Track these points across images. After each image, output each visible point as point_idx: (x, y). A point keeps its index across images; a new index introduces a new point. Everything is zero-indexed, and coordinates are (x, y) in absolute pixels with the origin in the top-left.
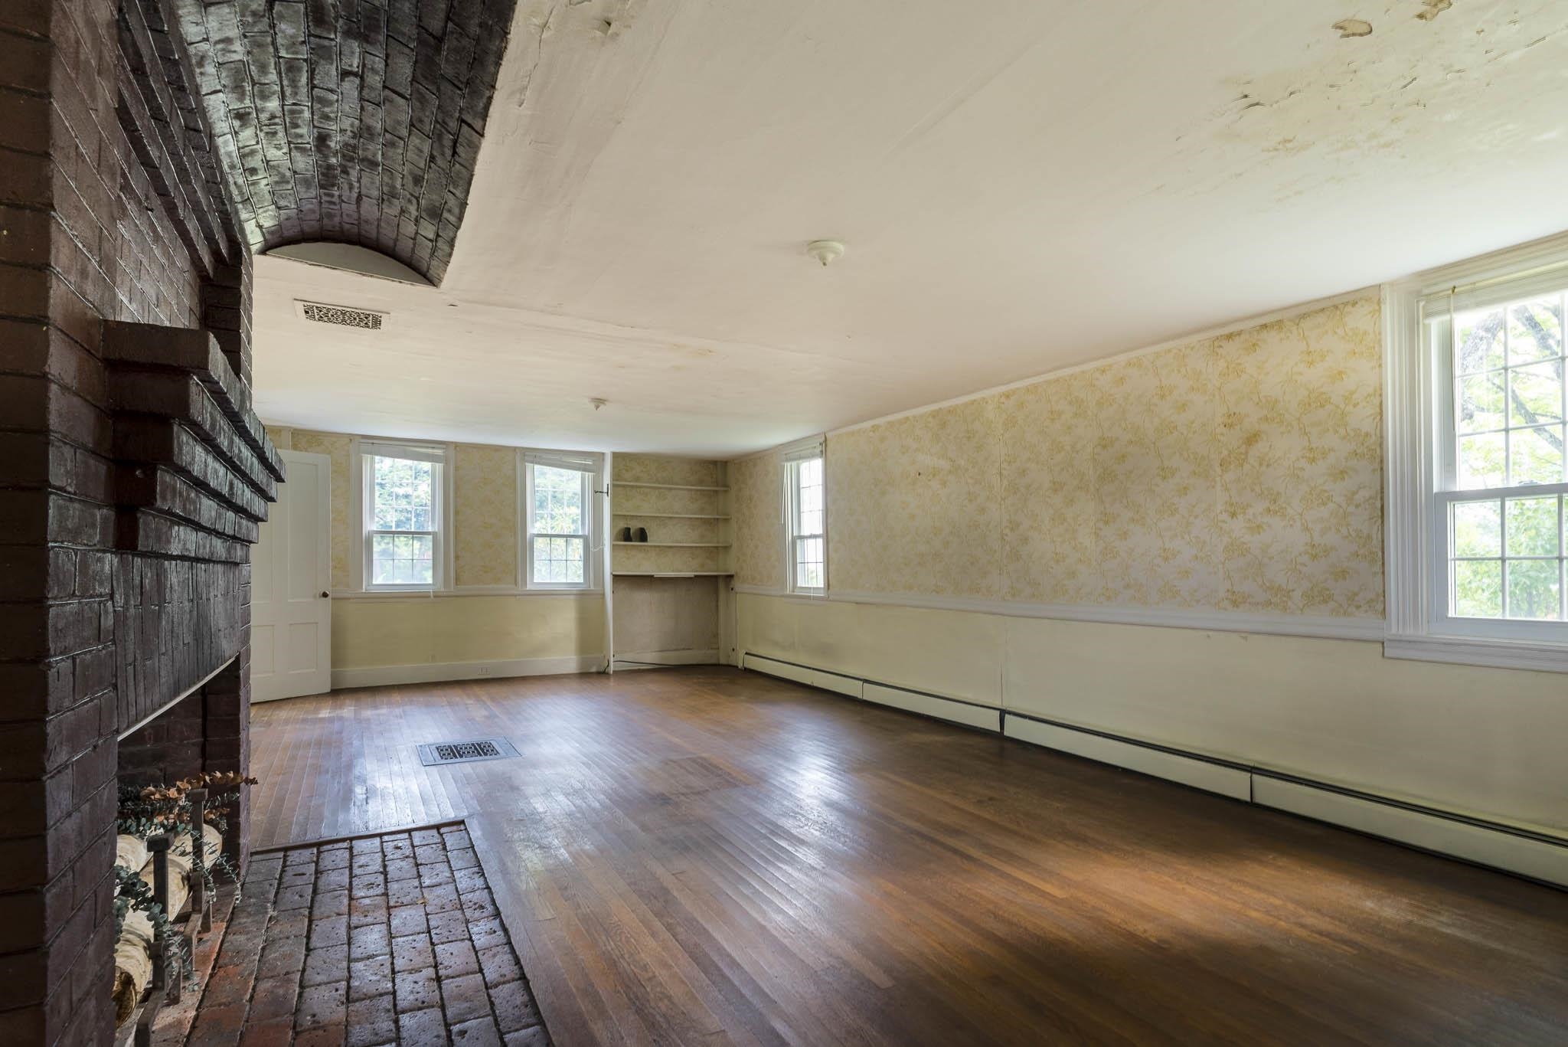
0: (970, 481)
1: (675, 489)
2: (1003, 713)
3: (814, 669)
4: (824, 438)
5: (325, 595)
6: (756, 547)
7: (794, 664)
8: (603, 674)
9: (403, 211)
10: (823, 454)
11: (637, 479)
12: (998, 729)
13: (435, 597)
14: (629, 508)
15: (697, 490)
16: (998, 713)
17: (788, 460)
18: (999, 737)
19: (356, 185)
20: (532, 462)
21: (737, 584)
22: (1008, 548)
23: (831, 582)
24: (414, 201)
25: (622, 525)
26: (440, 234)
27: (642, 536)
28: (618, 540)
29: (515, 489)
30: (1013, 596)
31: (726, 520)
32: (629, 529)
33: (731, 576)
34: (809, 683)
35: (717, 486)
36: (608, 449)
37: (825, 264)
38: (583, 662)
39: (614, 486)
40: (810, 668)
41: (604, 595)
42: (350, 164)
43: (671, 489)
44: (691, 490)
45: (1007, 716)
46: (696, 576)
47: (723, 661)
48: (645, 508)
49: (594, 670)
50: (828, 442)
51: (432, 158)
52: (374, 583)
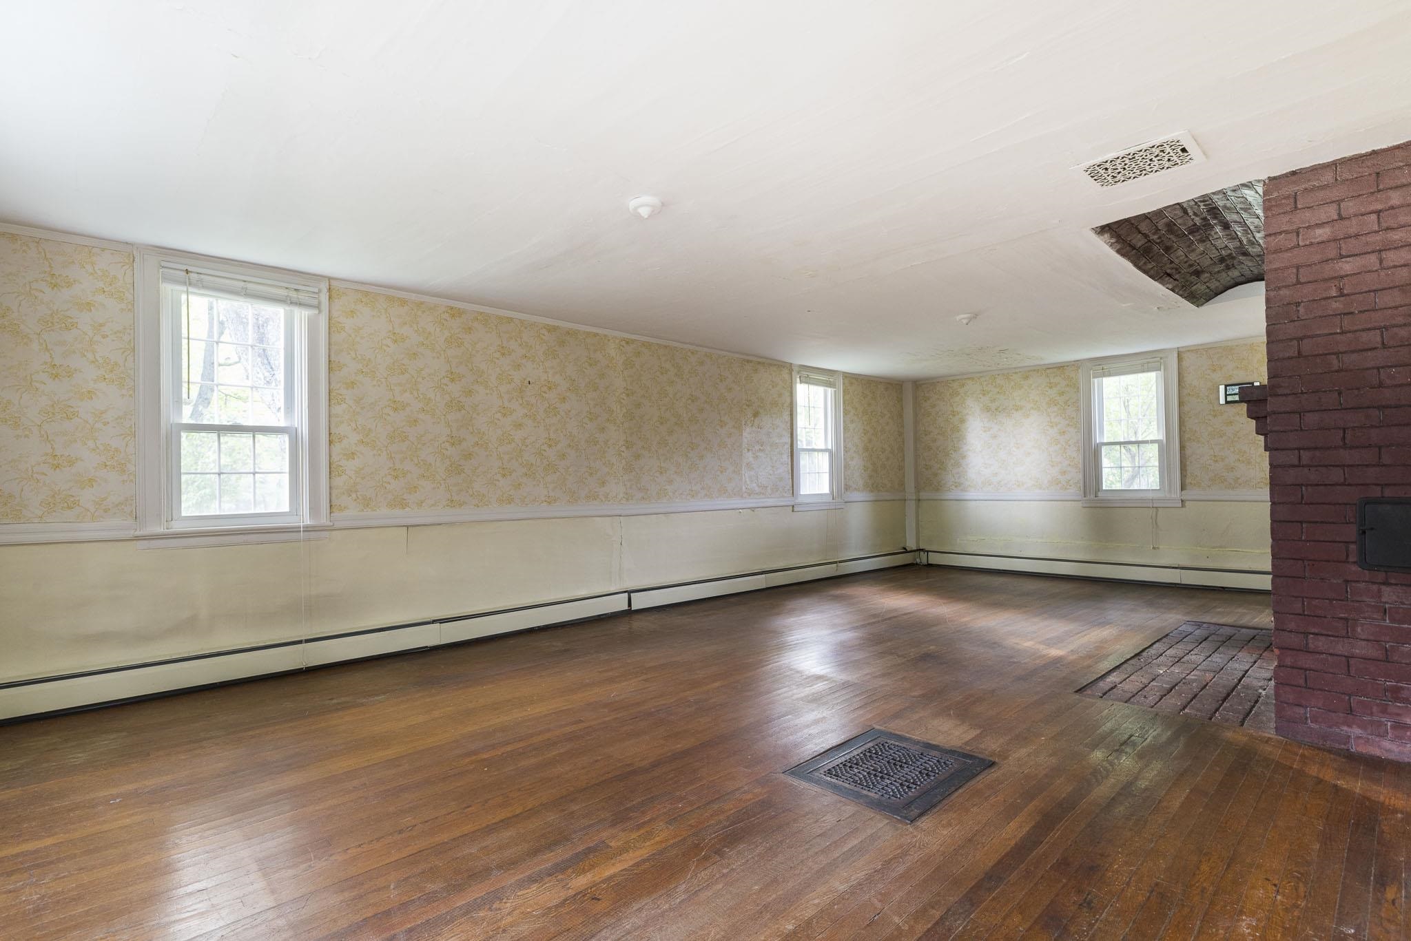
2: (630, 593)
3: (308, 641)
9: (1157, 230)
12: (626, 608)
16: (626, 594)
19: (1193, 217)
24: (1158, 241)
26: (1134, 251)
30: (627, 500)
40: (300, 642)
42: (1204, 223)
45: (633, 595)
50: (336, 295)
51: (1172, 262)
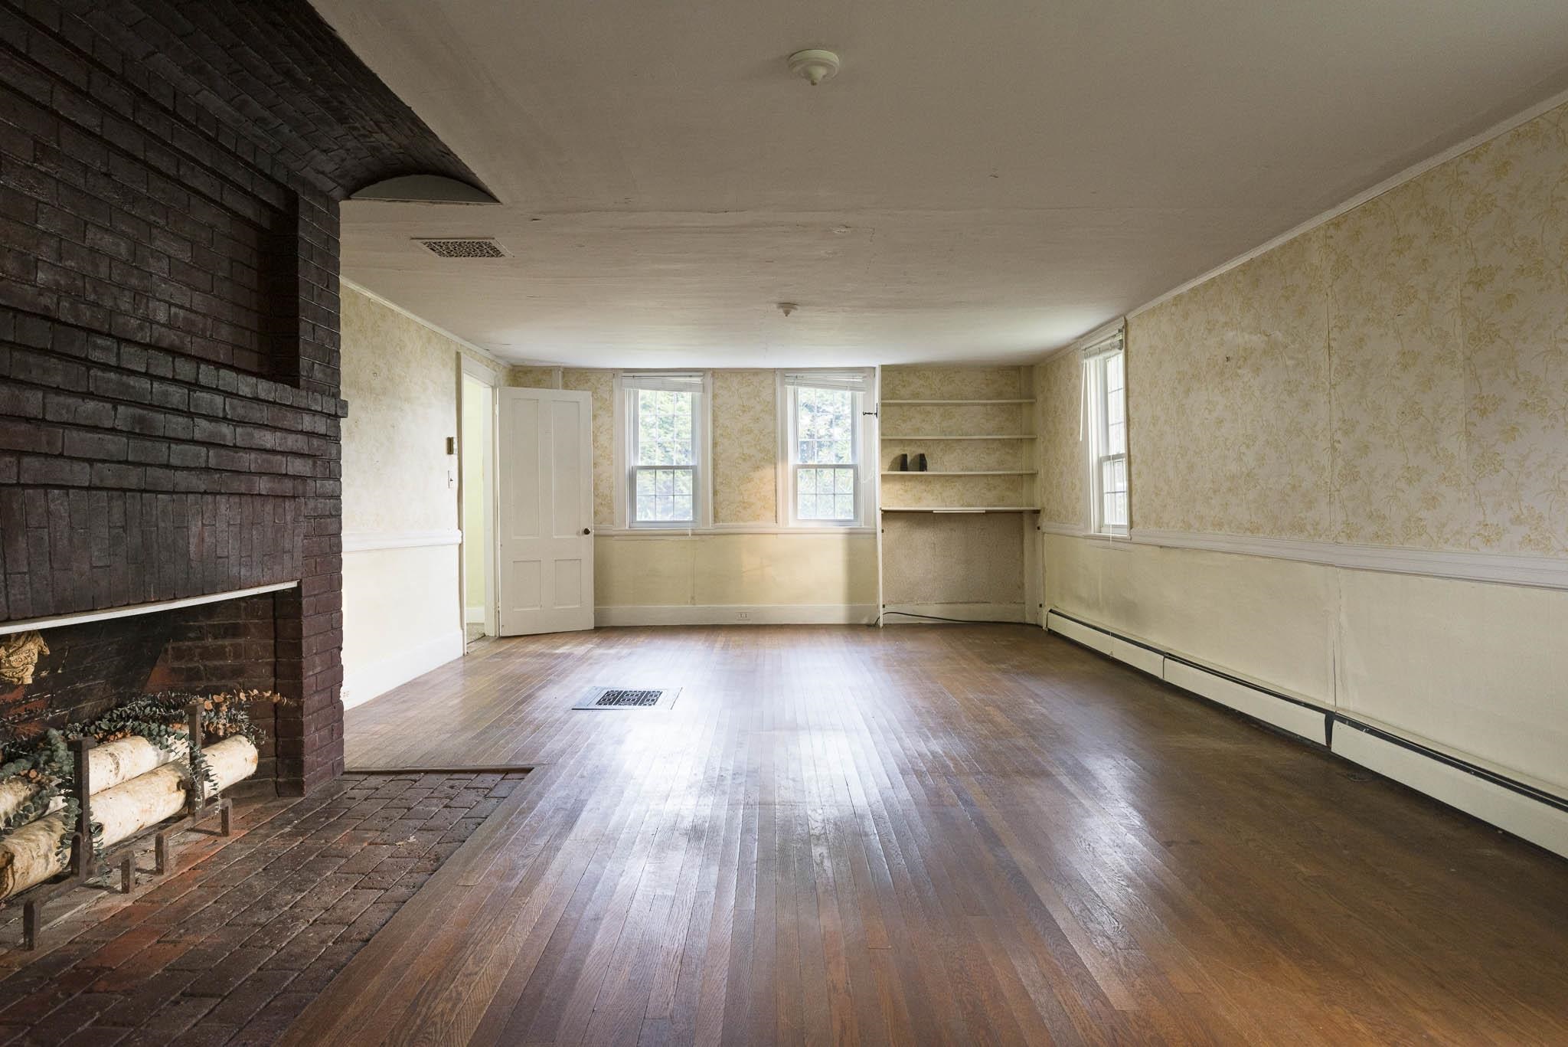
0: (1290, 363)
1: (966, 405)
2: (1331, 717)
3: (1115, 635)
4: (1123, 324)
5: (587, 532)
6: (1062, 473)
7: (1095, 628)
8: (872, 627)
10: (1124, 345)
11: (916, 395)
12: (1322, 741)
13: (692, 535)
14: (906, 431)
15: (994, 405)
16: (1323, 716)
17: (1086, 357)
18: (1323, 753)
20: (793, 384)
21: (1045, 522)
22: (1340, 462)
23: (1134, 518)
25: (898, 451)
27: (921, 463)
28: (892, 470)
29: (775, 416)
30: (1349, 536)
31: (1033, 440)
32: (905, 456)
33: (1037, 512)
34: (1108, 653)
35: (1021, 398)
36: (876, 362)
37: (813, 84)
38: (852, 611)
39: (883, 405)
40: (1107, 633)
41: (876, 534)
43: (959, 405)
44: (985, 405)
45: (1336, 724)
46: (988, 513)
47: (1029, 620)
48: (925, 429)
49: (865, 621)
50: (1129, 328)
52: (638, 519)
